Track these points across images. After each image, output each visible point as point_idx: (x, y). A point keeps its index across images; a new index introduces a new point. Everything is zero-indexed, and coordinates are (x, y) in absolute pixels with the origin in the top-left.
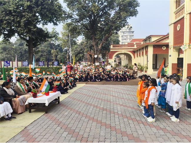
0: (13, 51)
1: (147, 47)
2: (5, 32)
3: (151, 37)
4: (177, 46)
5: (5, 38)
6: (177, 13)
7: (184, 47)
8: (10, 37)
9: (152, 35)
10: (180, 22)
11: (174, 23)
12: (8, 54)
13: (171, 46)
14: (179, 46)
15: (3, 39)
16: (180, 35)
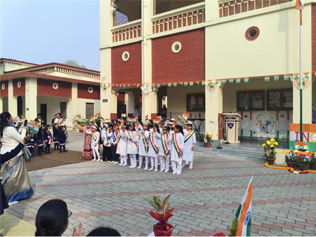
1: (19, 81)
3: (3, 62)
4: (124, 85)
6: (116, 32)
7: (146, 88)
9: (5, 59)
10: (127, 48)
11: (112, 48)
13: (107, 85)
14: (129, 85)
16: (130, 69)
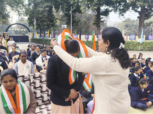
0: (134, 27)
2: (121, 7)
5: (120, 13)
8: (125, 12)
12: (129, 30)
15: (119, 14)
